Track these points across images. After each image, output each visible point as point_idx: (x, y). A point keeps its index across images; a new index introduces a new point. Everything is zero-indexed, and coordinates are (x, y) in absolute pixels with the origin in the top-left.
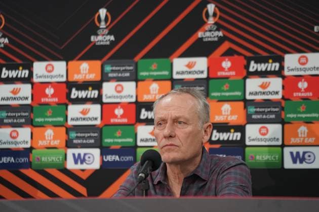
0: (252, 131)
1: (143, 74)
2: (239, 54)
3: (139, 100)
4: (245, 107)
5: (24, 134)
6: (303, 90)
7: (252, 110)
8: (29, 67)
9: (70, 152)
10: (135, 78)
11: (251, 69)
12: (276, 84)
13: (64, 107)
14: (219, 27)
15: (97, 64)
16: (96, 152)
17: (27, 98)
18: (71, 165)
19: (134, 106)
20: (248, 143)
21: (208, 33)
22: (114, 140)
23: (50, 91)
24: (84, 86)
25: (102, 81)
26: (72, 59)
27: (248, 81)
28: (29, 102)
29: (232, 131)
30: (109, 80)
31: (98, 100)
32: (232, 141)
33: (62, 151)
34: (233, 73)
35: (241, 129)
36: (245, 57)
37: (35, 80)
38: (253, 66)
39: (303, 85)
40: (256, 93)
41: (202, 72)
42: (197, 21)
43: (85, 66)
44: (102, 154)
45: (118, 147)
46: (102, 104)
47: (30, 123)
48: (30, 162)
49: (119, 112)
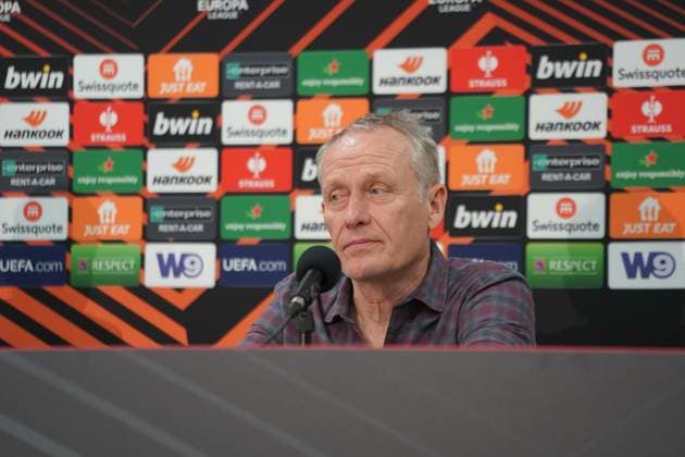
0: (542, 208)
1: (308, 83)
2: (516, 41)
3: (301, 140)
4: (527, 157)
5: (55, 210)
6: (652, 120)
7: (541, 162)
8: (65, 65)
9: (152, 250)
10: (292, 92)
11: (541, 75)
12: (594, 106)
13: (139, 153)
15: (211, 60)
16: (208, 251)
17: (59, 134)
18: (153, 279)
19: (289, 152)
20: (531, 234)
22: (246, 226)
23: (109, 119)
25: (221, 98)
26: (157, 50)
27: (535, 100)
28: (64, 141)
29: (499, 207)
30: (235, 95)
31: (212, 140)
32: (498, 229)
33: (135, 248)
34: (502, 83)
35: (517, 204)
36: (529, 47)
37: (78, 93)
38: (546, 68)
39: (652, 109)
40: (551, 127)
41: (436, 80)
43: (184, 64)
44: (219, 256)
45: (254, 241)
46: (220, 147)
47: (66, 187)
48: (67, 273)
49: (257, 165)
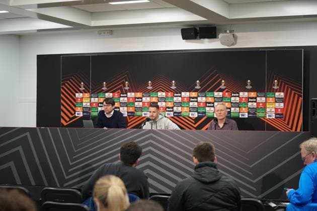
0: (233, 109)
1: (207, 95)
2: (230, 92)
3: (207, 102)
4: (231, 104)
5: (180, 108)
8: (181, 93)
9: (190, 113)
10: (205, 96)
12: (238, 99)
13: (189, 103)
14: (225, 85)
15: (197, 93)
17: (180, 100)
18: (190, 116)
19: (205, 103)
20: (231, 112)
21: (222, 87)
22: (201, 110)
23: (185, 99)
24: (193, 98)
25: (198, 97)
26: (191, 92)
27: (232, 98)
31: (197, 101)
33: (188, 113)
34: (228, 96)
35: (230, 109)
37: (182, 96)
38: (233, 95)
39: (244, 99)
40: (233, 101)
41: (221, 96)
42: (220, 84)
43: (194, 93)
44: (198, 113)
45: (202, 112)
46: (198, 102)
47: (181, 106)
49: (202, 104)
